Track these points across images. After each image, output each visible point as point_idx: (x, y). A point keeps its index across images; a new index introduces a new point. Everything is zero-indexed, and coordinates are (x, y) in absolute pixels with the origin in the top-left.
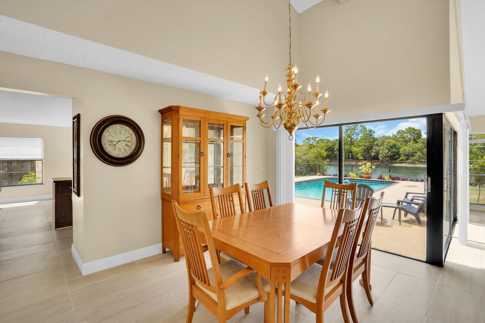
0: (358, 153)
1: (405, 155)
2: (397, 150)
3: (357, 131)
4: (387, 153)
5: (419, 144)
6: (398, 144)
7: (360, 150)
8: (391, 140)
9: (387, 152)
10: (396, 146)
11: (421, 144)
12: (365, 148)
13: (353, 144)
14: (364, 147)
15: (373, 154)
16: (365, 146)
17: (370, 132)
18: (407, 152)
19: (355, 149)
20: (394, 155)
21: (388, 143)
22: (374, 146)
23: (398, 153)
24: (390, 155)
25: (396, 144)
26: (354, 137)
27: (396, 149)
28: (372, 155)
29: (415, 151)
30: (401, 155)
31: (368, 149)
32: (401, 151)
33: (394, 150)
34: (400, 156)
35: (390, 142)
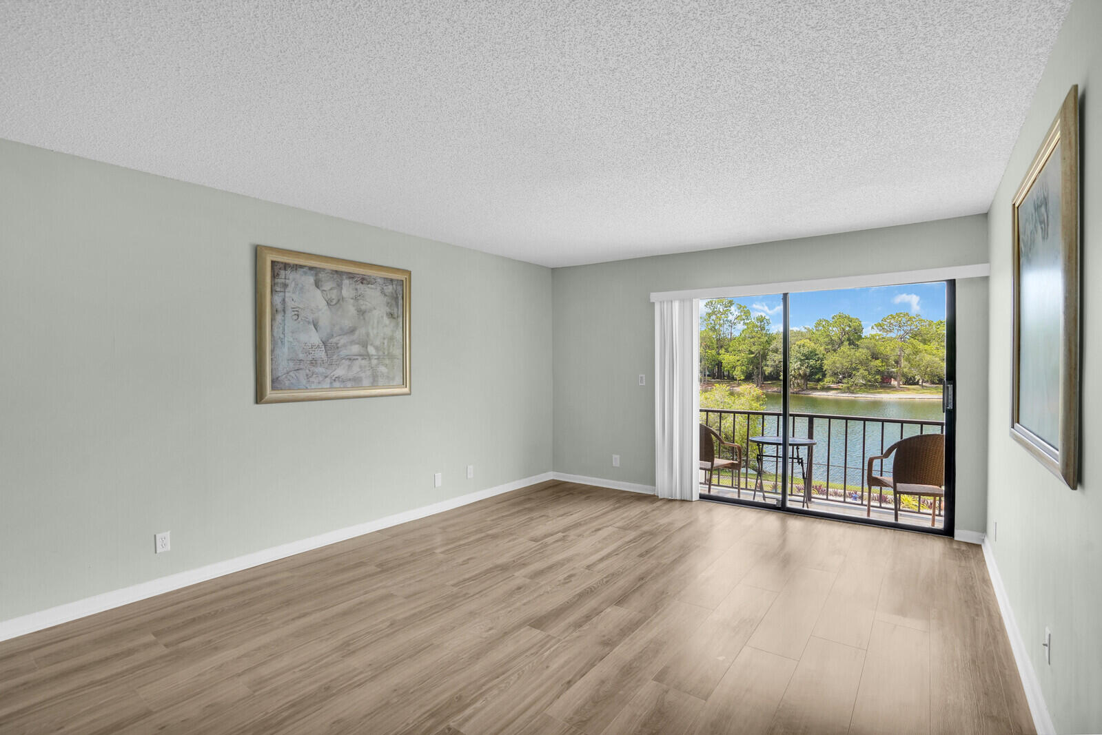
0: (734, 367)
1: (835, 374)
2: (818, 362)
3: (731, 318)
4: (799, 369)
5: (860, 350)
6: (821, 350)
7: (738, 361)
8: (805, 341)
9: (799, 366)
10: (816, 355)
11: (865, 351)
12: (752, 356)
13: (721, 347)
14: (749, 354)
15: (768, 370)
16: (752, 353)
17: (761, 322)
18: (838, 368)
19: (727, 359)
20: (812, 374)
21: (799, 348)
22: (770, 353)
23: (820, 369)
24: (805, 374)
25: (815, 350)
26: (725, 330)
27: (816, 361)
28: (766, 373)
29: (854, 365)
30: (826, 372)
31: (757, 360)
32: (827, 364)
33: (812, 362)
34: (824, 375)
35: (804, 346)
